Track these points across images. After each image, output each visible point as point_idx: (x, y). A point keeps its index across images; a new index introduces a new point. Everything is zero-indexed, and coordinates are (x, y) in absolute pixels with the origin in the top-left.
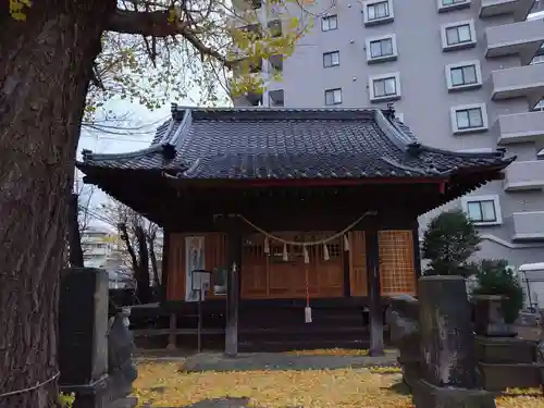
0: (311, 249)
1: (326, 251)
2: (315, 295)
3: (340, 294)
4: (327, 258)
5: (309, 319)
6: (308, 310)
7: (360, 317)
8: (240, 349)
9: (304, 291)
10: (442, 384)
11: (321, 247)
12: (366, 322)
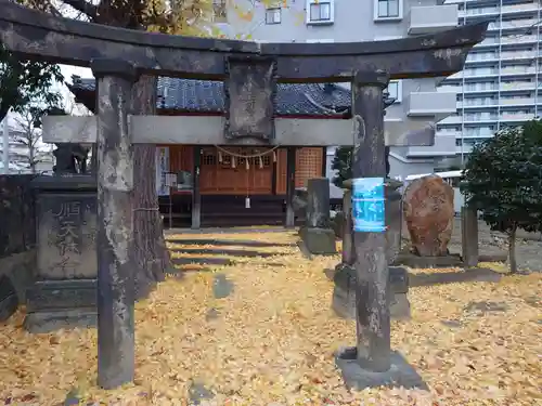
0: (250, 160)
1: (261, 162)
2: (252, 193)
3: (269, 192)
4: (261, 166)
5: (248, 206)
6: (248, 200)
7: (281, 207)
8: (202, 226)
9: (245, 189)
10: (313, 227)
11: (257, 159)
12: (285, 210)
